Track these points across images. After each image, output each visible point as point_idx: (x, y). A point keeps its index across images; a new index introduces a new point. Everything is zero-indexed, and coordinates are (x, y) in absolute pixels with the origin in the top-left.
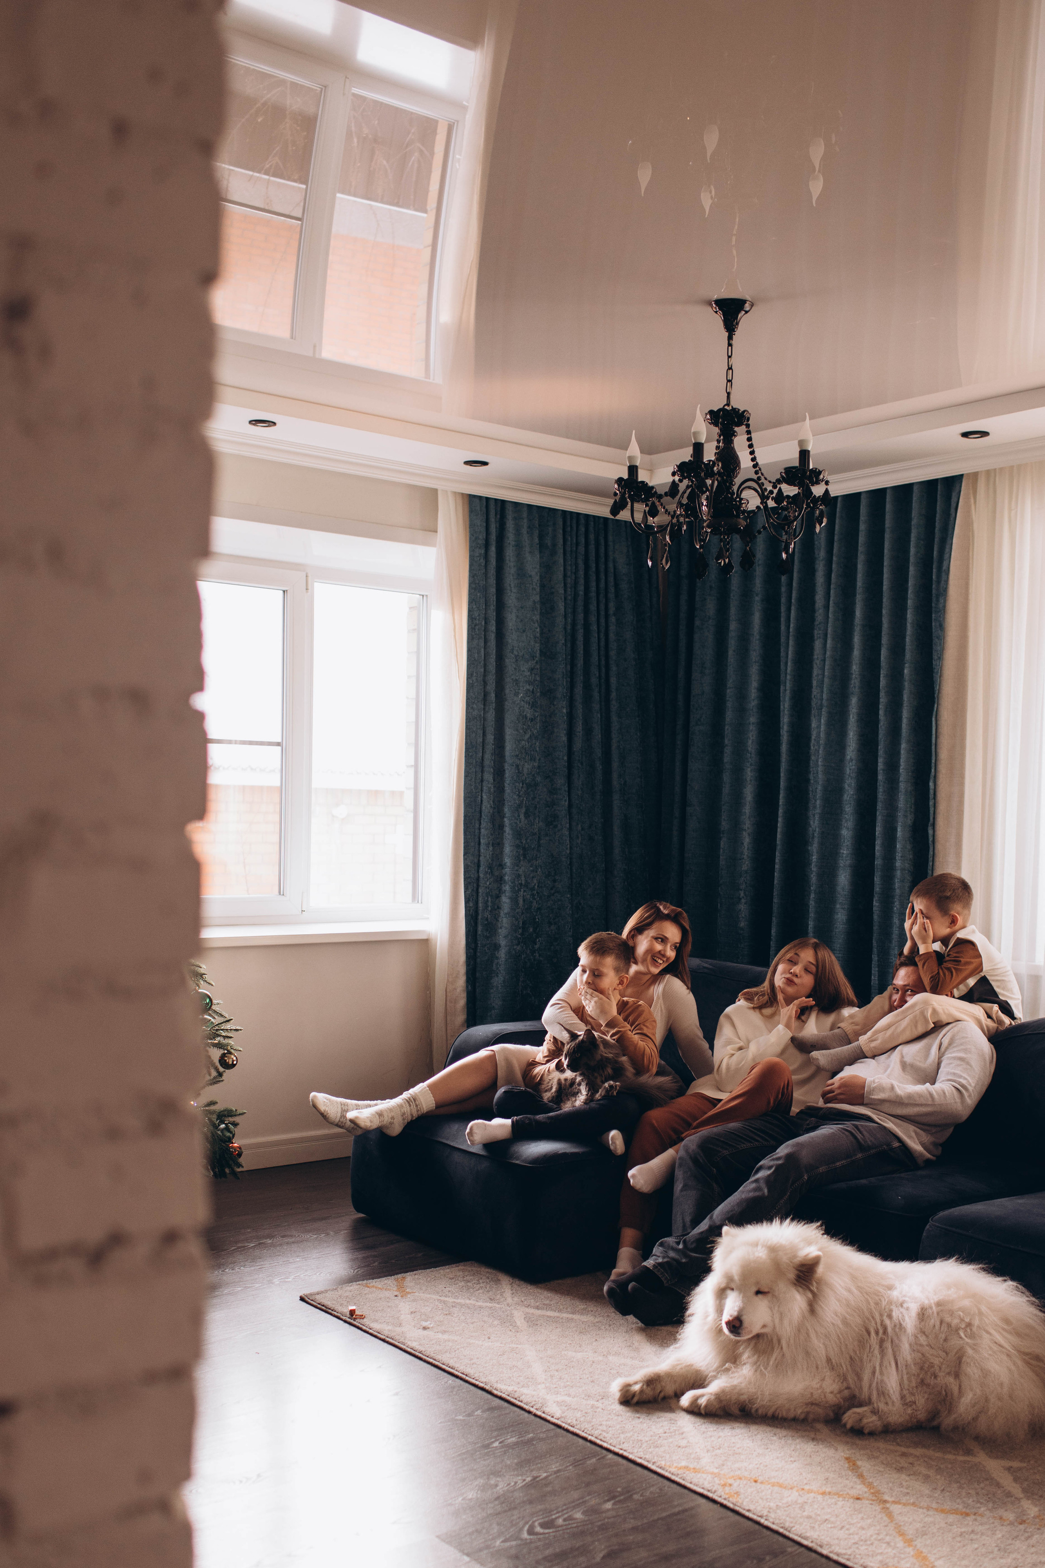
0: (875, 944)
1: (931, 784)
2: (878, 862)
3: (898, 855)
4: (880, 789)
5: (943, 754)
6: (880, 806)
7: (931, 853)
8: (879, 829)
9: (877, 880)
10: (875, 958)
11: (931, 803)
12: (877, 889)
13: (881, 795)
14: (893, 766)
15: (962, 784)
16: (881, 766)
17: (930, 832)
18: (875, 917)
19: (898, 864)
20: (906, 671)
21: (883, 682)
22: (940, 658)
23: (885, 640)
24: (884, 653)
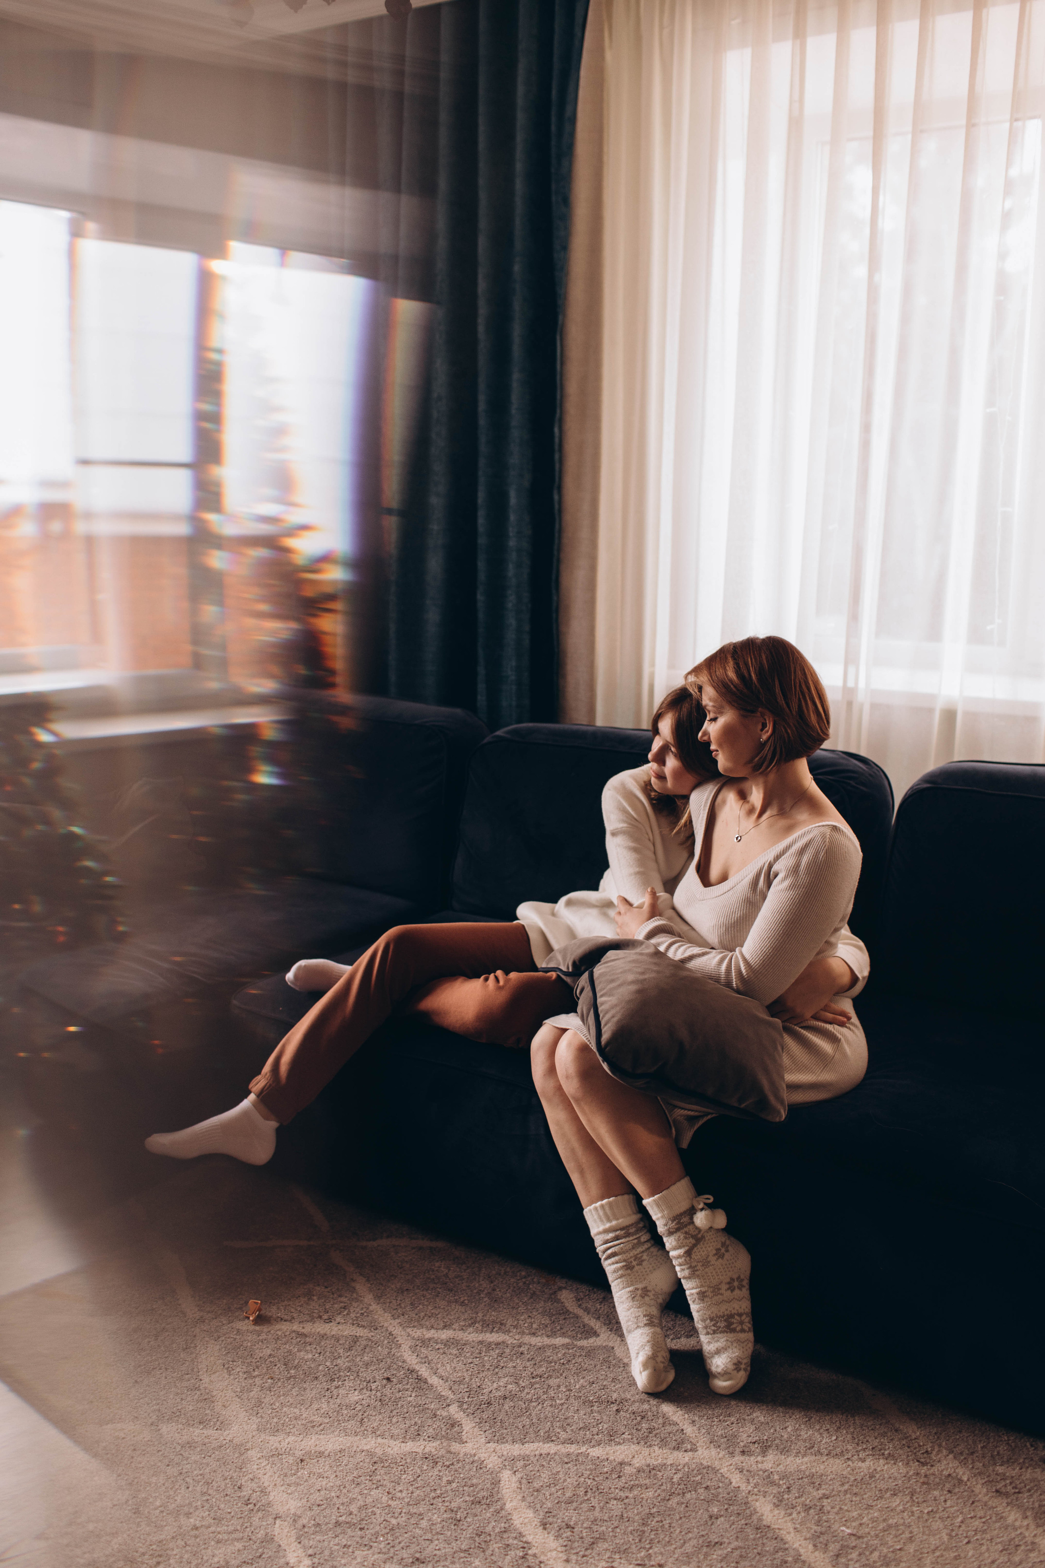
0: (481, 652)
1: (556, 430)
2: (482, 541)
3: (512, 531)
4: (483, 439)
5: (572, 387)
6: (482, 462)
7: (557, 526)
8: (481, 496)
9: (481, 565)
10: (481, 670)
11: (557, 456)
12: (482, 576)
13: (483, 447)
14: (499, 406)
15: (597, 430)
16: (482, 406)
17: (556, 497)
18: (481, 616)
19: (512, 543)
20: (517, 268)
21: (482, 285)
22: (565, 247)
23: (483, 224)
24: (483, 243)
